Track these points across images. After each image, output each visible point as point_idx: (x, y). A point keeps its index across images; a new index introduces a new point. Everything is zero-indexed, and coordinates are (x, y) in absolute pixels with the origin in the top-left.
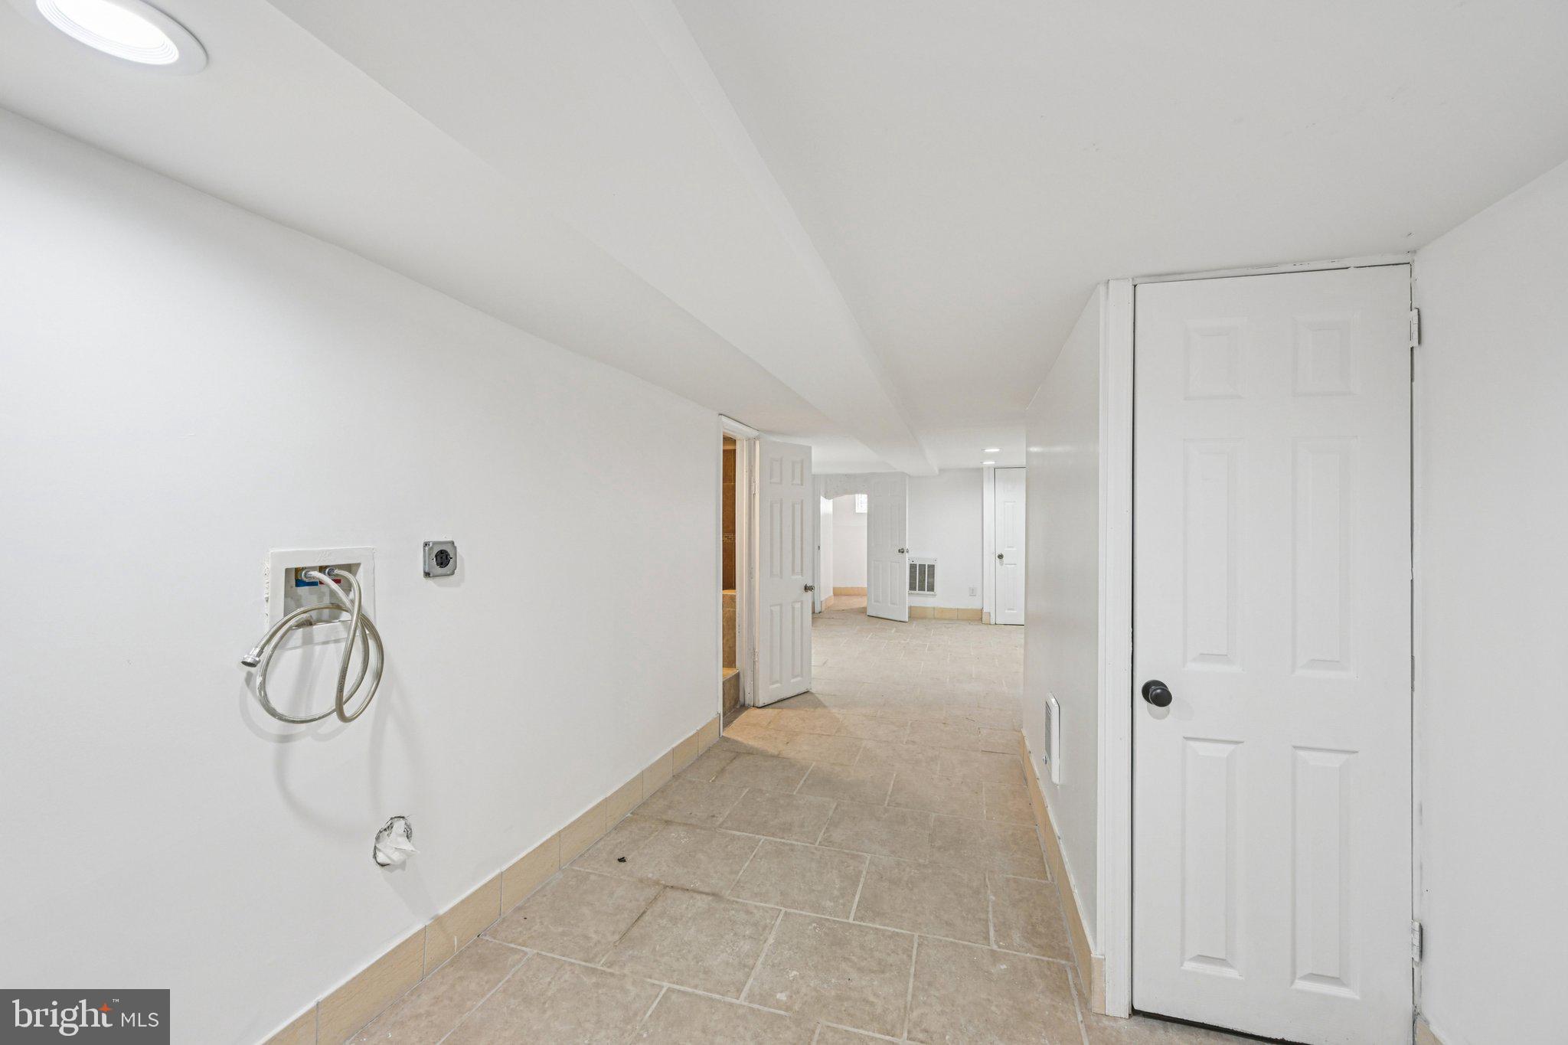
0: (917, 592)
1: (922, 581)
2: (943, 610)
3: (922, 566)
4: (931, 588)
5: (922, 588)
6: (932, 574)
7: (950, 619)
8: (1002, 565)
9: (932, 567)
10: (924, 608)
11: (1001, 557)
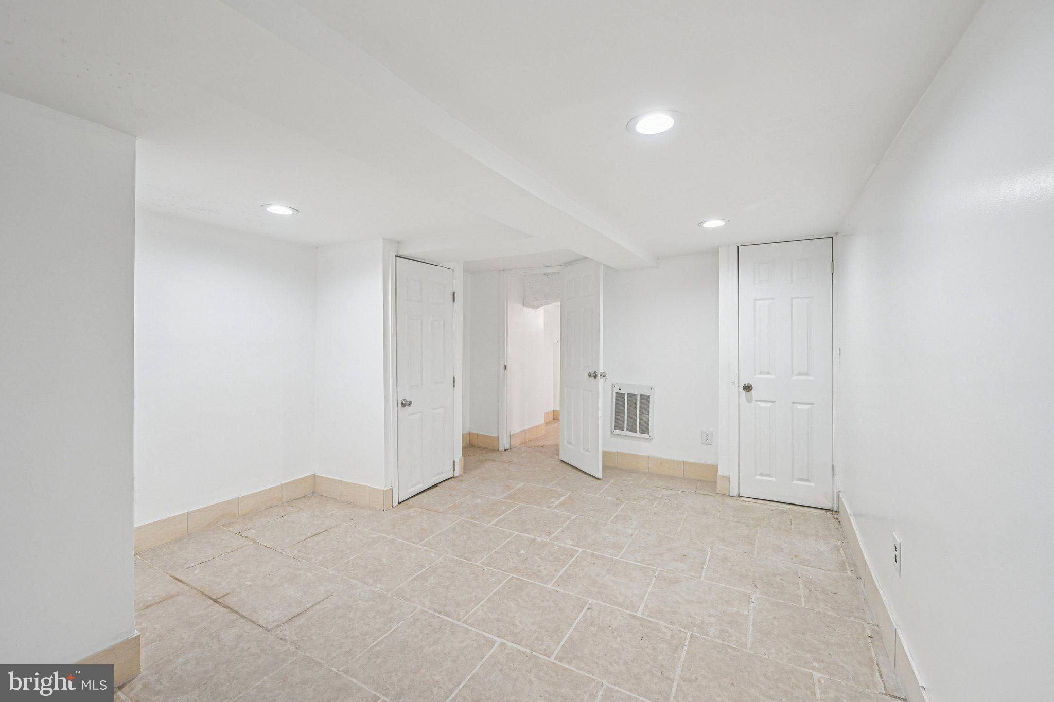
0: (625, 432)
1: (632, 416)
2: (662, 462)
3: (632, 397)
4: (645, 429)
5: (632, 429)
6: (646, 408)
7: (673, 478)
8: (749, 400)
9: (645, 399)
10: (636, 456)
11: (748, 388)
